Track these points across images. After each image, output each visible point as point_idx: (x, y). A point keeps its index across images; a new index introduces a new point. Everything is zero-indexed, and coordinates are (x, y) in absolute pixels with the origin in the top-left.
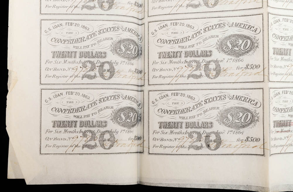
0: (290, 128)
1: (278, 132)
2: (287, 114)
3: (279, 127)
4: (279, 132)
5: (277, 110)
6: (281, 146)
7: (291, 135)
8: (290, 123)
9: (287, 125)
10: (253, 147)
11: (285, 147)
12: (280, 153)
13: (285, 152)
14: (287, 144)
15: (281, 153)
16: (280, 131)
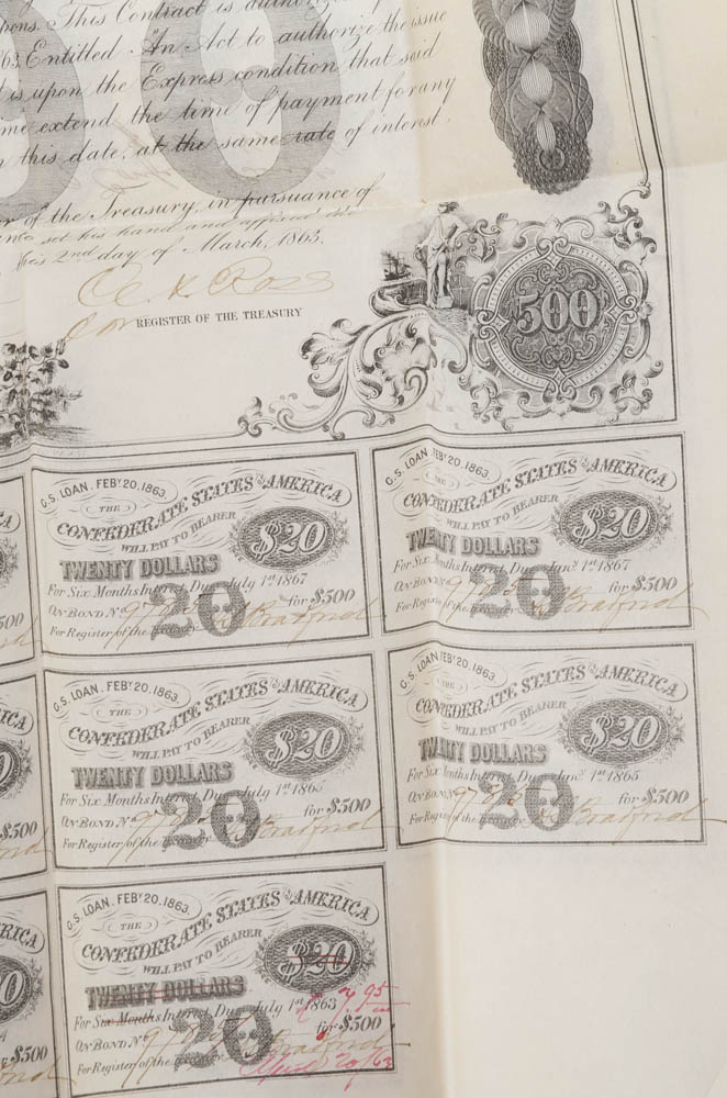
0: (151, 1007)
1: (109, 1022)
2: (140, 964)
3: (112, 1006)
4: (113, 1022)
5: (99, 954)
6: (122, 1066)
7: (157, 1030)
8: (150, 992)
9: (140, 1001)
10: (33, 1079)
11: (138, 1071)
12: (120, 1088)
13: (138, 1086)
14: (144, 1059)
15: (124, 1091)
16: (118, 1018)
